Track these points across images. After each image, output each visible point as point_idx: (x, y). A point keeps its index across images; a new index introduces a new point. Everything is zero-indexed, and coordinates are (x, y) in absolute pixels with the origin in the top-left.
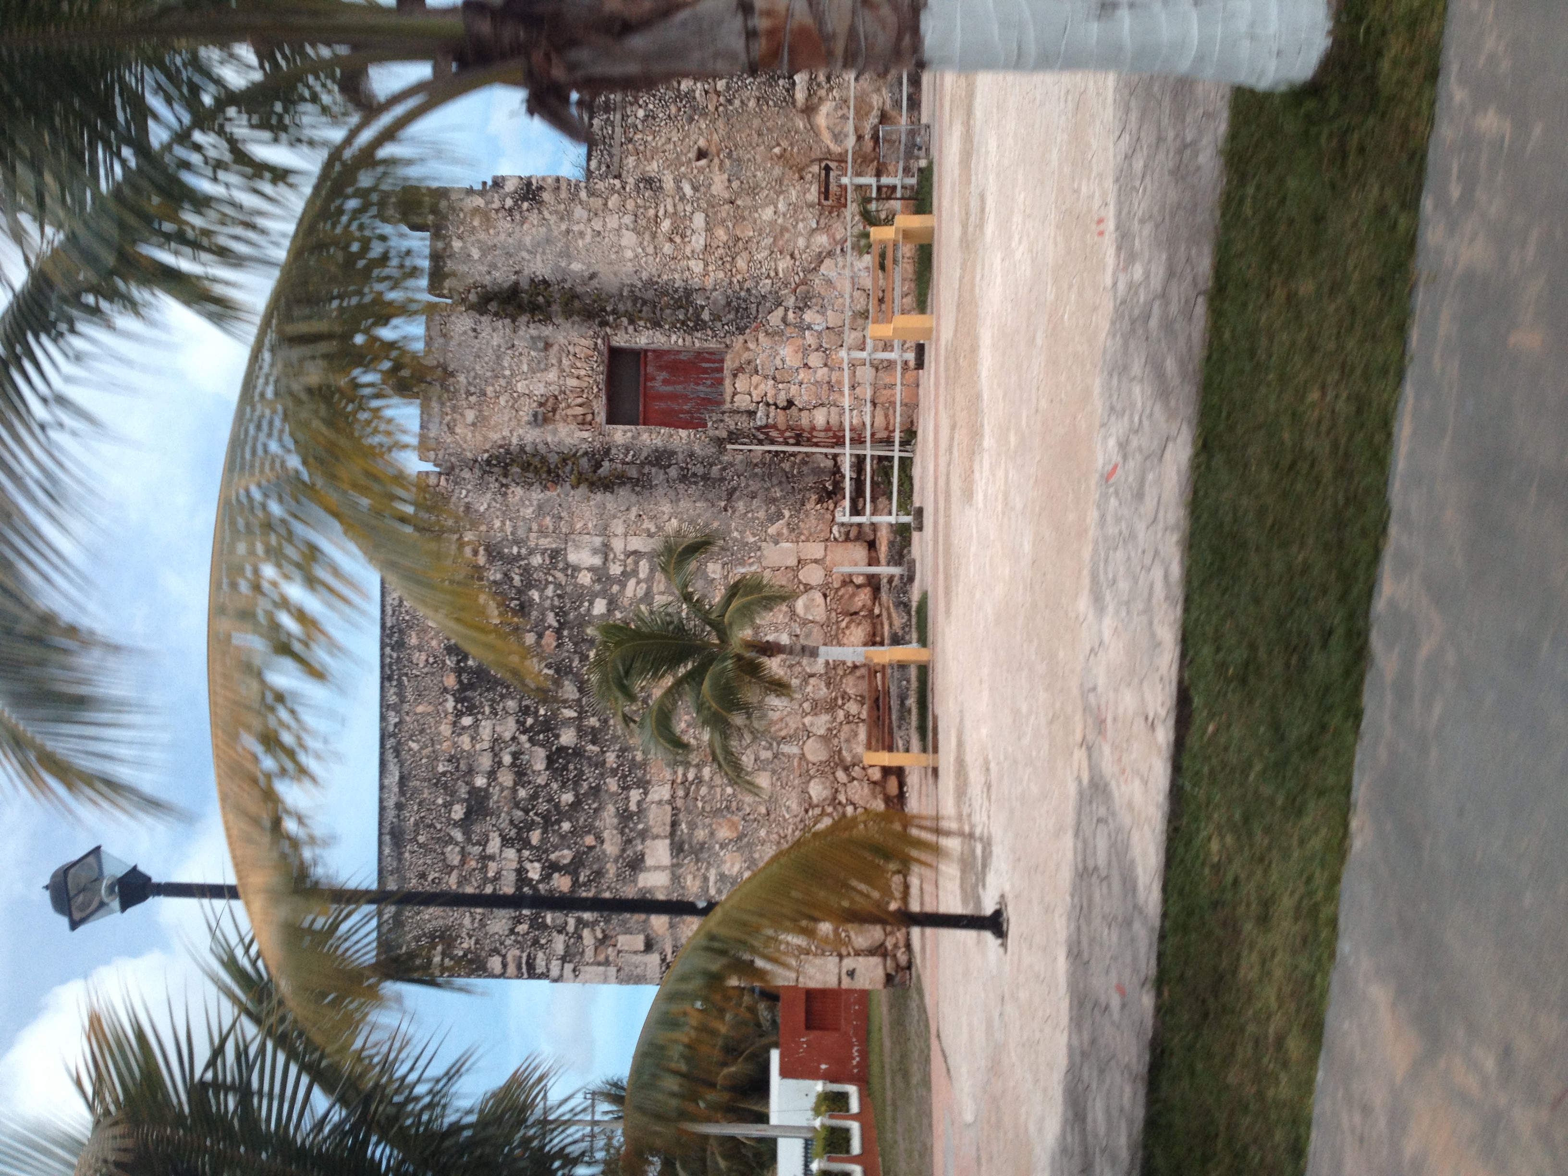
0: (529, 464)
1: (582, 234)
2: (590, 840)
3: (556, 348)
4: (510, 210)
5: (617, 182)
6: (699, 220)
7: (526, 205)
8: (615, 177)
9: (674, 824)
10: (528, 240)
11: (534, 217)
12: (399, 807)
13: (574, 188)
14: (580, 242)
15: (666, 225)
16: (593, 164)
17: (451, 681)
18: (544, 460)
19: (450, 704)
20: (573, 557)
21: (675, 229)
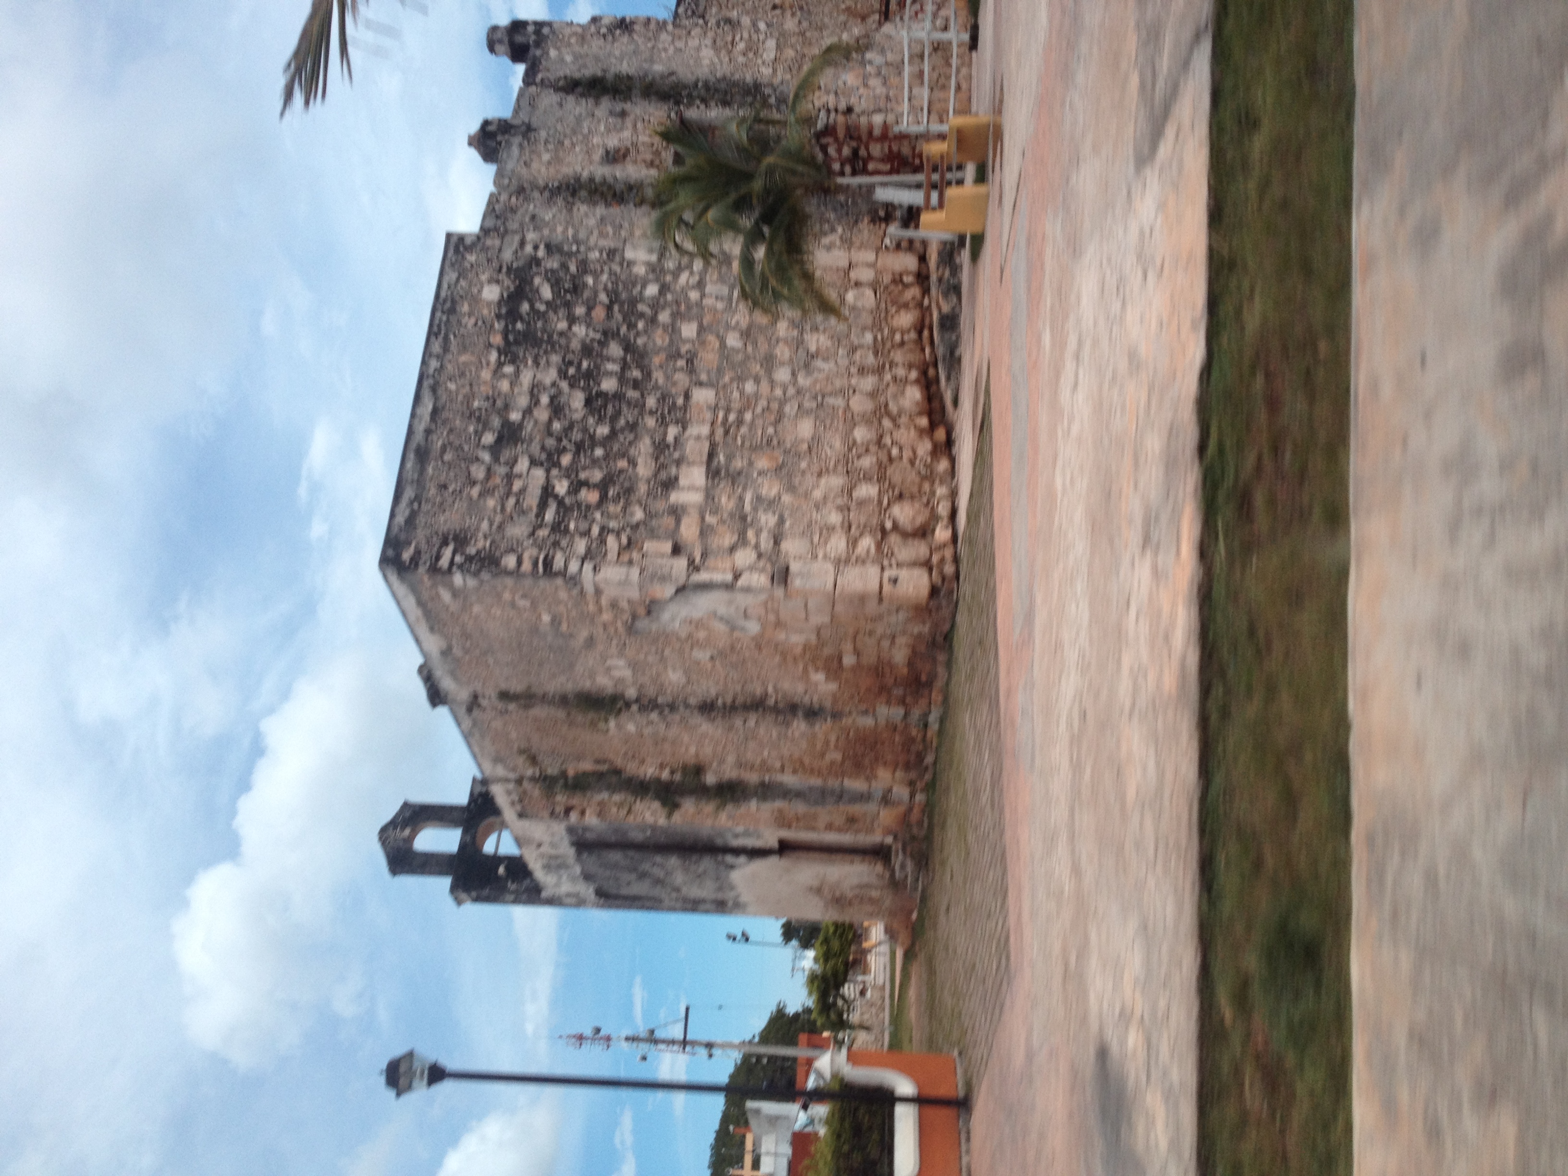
0: (596, 190)
1: (665, 50)
2: (622, 464)
3: (632, 117)
4: (604, 36)
5: (701, 21)
6: (771, 44)
7: (618, 32)
8: (699, 17)
9: (711, 455)
10: (617, 53)
11: (625, 39)
12: (428, 432)
13: (662, 26)
14: (663, 55)
15: (741, 46)
16: (681, 10)
17: (497, 339)
18: (610, 187)
19: (494, 356)
20: (629, 254)
21: (748, 49)
